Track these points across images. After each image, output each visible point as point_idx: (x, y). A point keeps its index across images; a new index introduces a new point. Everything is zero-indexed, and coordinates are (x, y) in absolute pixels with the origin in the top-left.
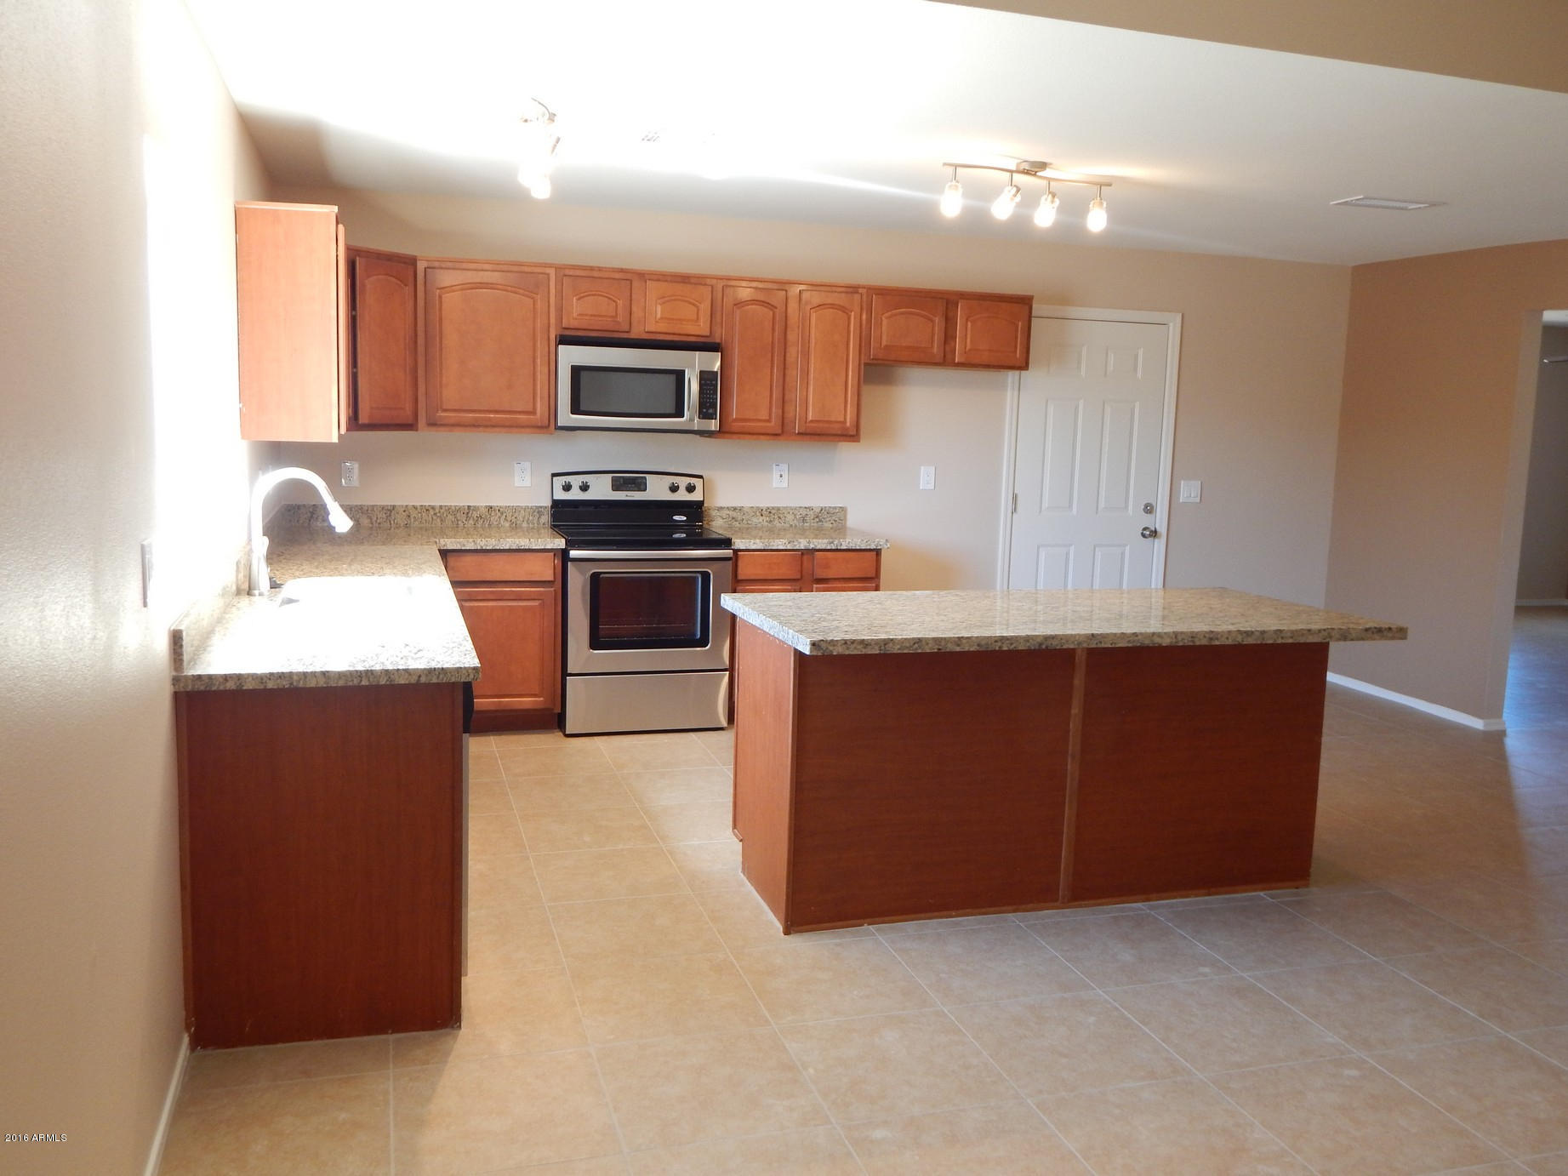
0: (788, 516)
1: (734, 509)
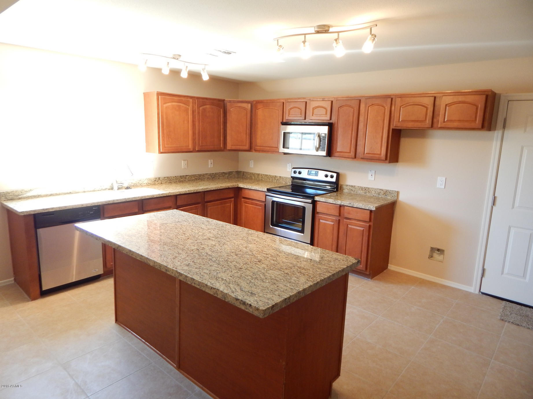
0: (372, 191)
1: (352, 186)
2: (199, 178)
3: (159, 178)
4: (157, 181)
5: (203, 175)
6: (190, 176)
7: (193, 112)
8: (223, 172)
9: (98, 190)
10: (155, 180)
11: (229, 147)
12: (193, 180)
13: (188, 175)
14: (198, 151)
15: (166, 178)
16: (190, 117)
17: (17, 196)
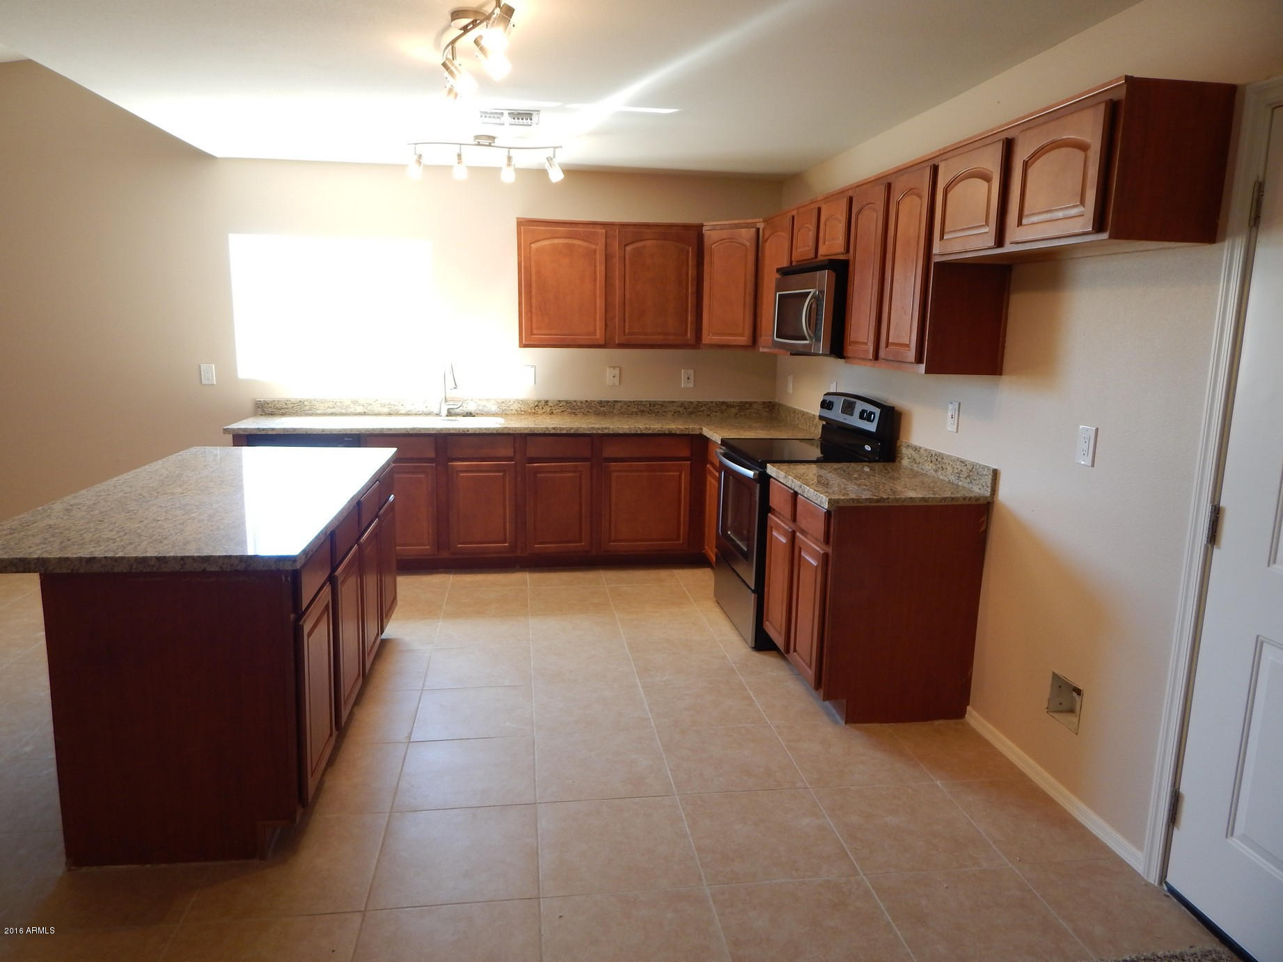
2: (650, 410)
3: (547, 402)
4: (540, 406)
5: (661, 403)
6: (625, 403)
7: (608, 258)
8: (723, 403)
9: (416, 414)
10: (536, 404)
11: (707, 338)
12: (633, 412)
13: (620, 401)
14: (622, 346)
15: (564, 404)
16: (600, 269)
17: (280, 409)
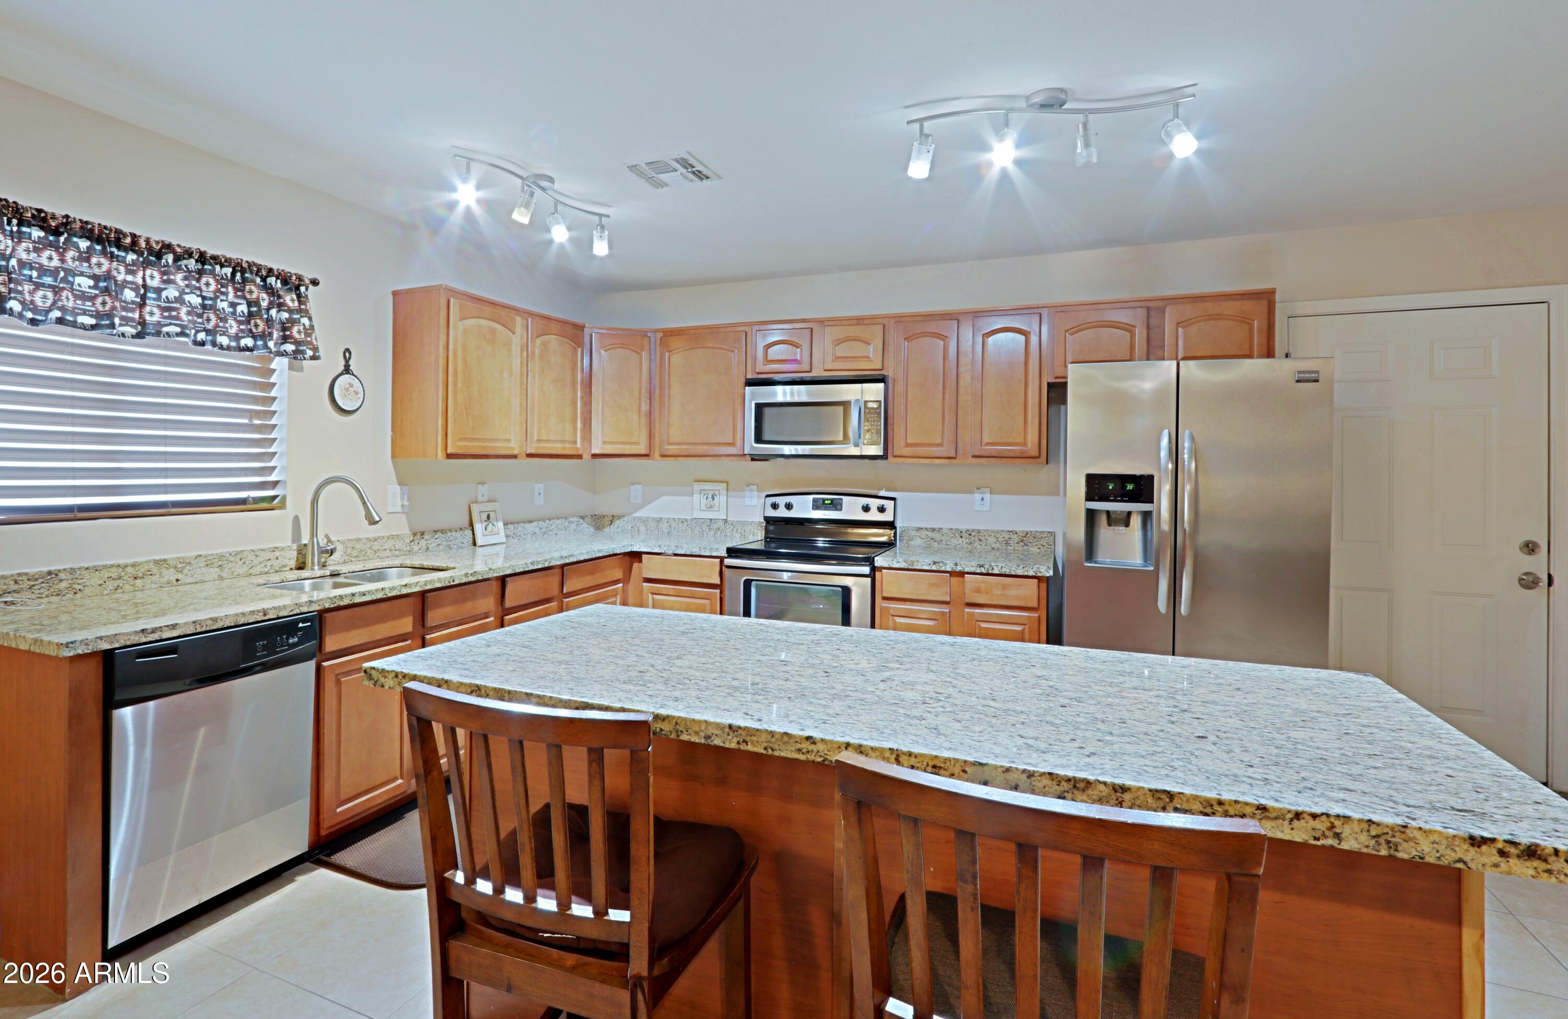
1: (933, 530)
3: (423, 534)
10: (411, 539)
11: (596, 446)
14: (530, 456)
16: (516, 363)
